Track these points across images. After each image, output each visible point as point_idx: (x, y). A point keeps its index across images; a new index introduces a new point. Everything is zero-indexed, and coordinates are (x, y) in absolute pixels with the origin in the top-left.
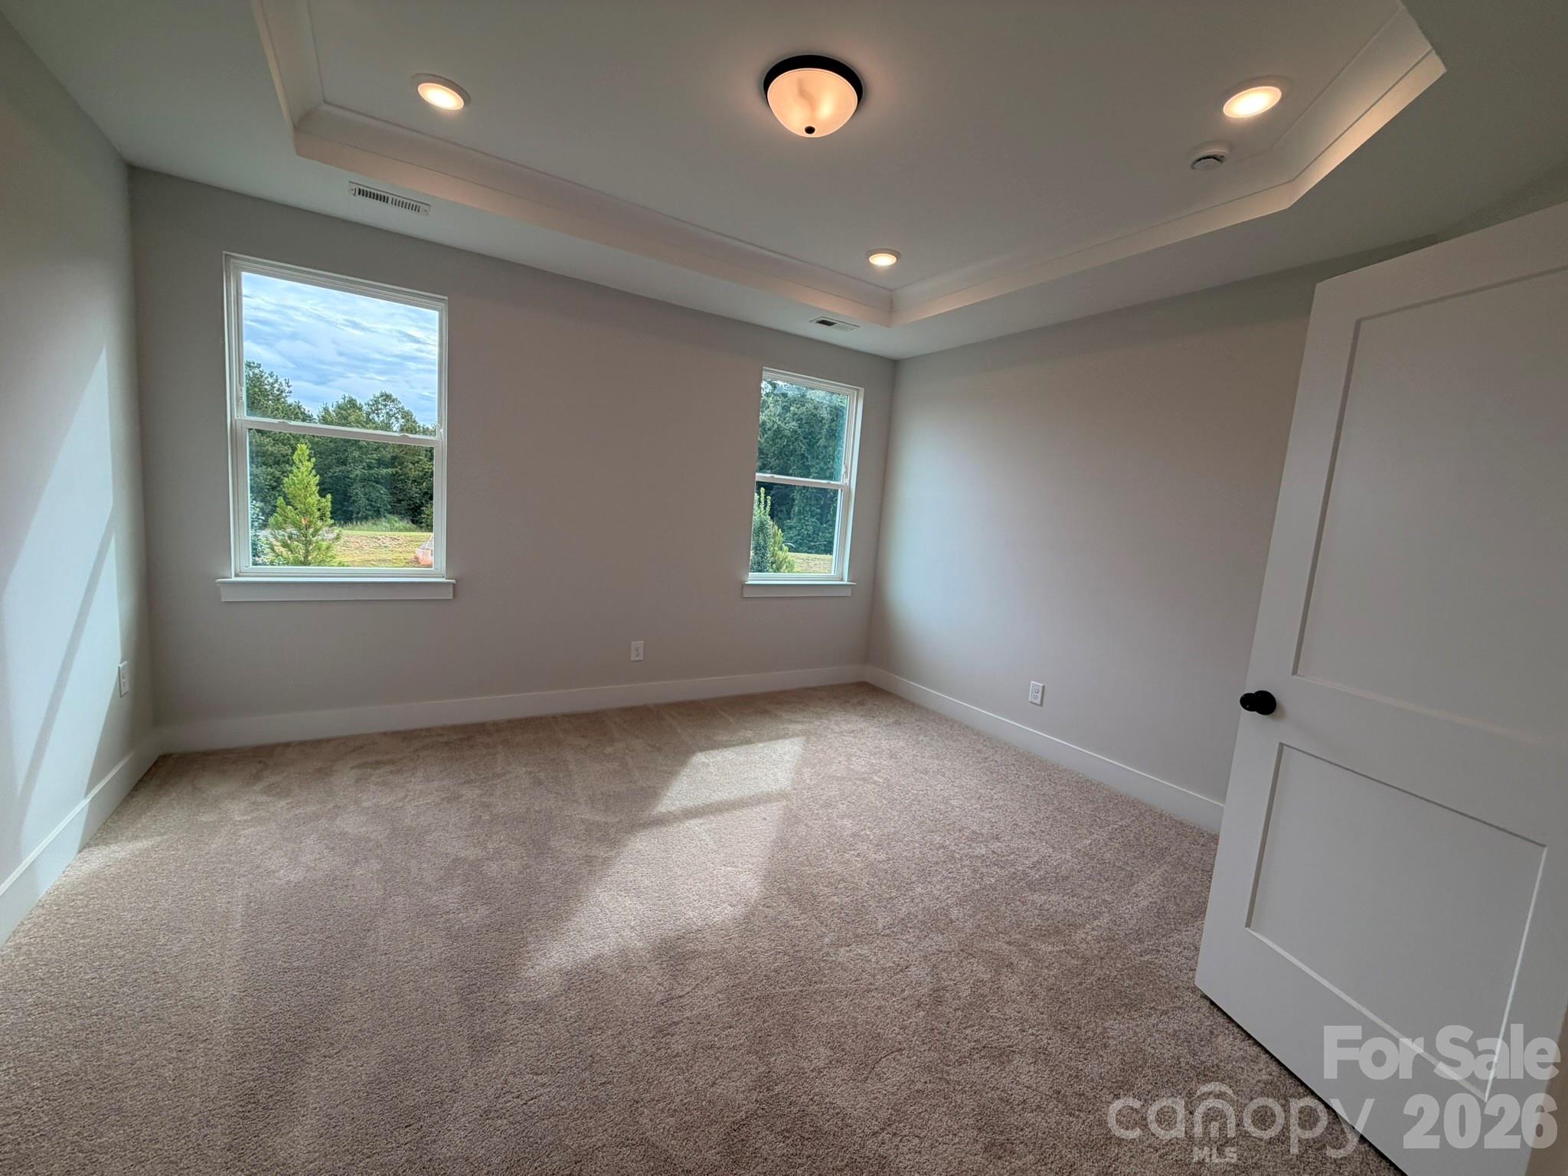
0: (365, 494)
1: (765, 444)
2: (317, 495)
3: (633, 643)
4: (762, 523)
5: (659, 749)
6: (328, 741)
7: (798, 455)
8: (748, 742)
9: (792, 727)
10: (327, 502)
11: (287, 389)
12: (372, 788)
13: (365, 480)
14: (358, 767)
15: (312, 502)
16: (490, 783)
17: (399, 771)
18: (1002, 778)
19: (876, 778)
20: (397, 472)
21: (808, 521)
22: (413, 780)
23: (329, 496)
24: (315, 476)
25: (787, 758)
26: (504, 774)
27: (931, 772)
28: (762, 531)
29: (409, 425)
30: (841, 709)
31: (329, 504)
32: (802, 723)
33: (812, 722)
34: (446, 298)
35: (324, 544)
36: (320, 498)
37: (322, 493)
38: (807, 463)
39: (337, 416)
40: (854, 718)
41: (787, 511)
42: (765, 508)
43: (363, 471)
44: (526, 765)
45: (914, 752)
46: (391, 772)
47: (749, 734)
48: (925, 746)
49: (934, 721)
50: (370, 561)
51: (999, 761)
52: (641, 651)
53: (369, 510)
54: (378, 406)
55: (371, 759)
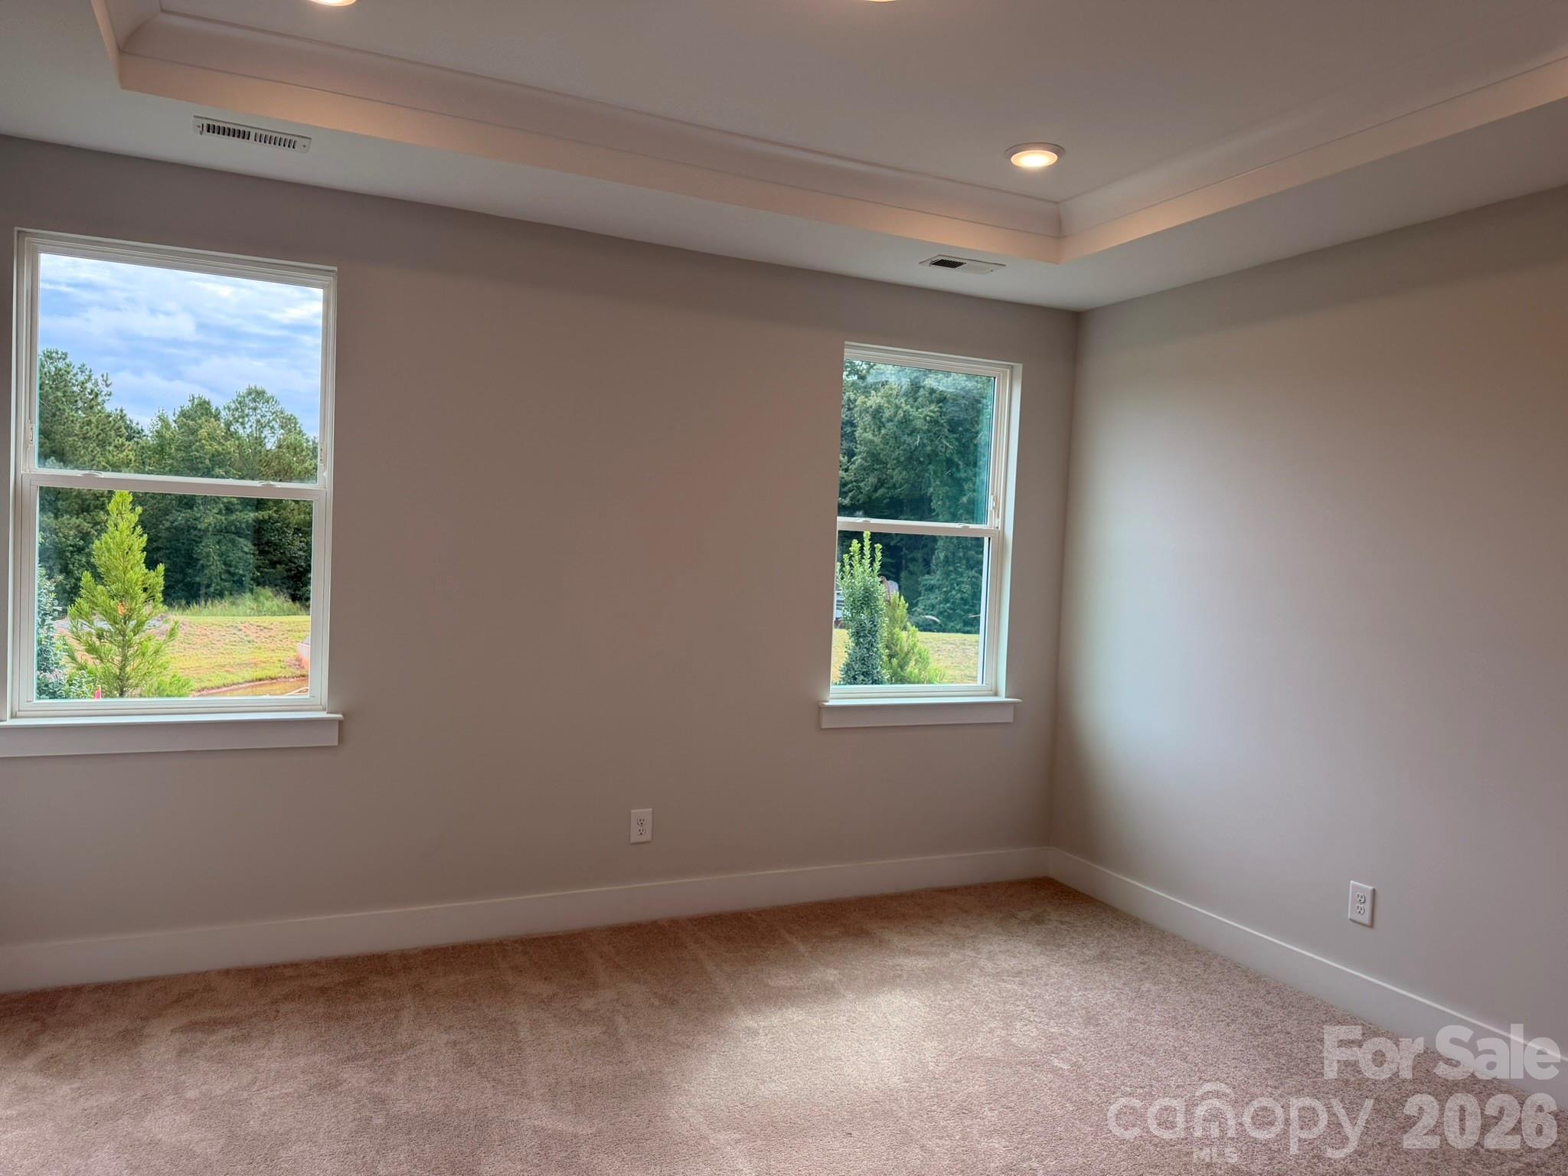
0: (221, 555)
1: (882, 446)
2: (144, 565)
3: (633, 811)
4: (866, 590)
5: (673, 1003)
6: (140, 983)
7: (941, 460)
8: (828, 992)
9: (909, 963)
10: (157, 578)
11: (105, 390)
12: (203, 1064)
13: (222, 531)
14: (186, 1029)
15: (134, 577)
16: (387, 1061)
17: (246, 1038)
18: (1297, 1066)
19: (1056, 1062)
20: (270, 517)
21: (961, 575)
22: (267, 1053)
23: (161, 567)
24: (141, 536)
25: (895, 1020)
26: (413, 1045)
27: (1161, 1053)
28: (868, 605)
29: (292, 438)
30: (1000, 930)
31: (161, 581)
32: (926, 955)
33: (946, 955)
34: (336, 269)
35: (151, 647)
36: (146, 571)
37: (151, 564)
38: (958, 475)
39: (180, 428)
40: (1025, 947)
41: (925, 560)
42: (871, 564)
43: (218, 516)
44: (448, 1029)
45: (1131, 1015)
46: (233, 1040)
47: (831, 975)
48: (1154, 1002)
49: (1174, 953)
50: (224, 666)
51: (1293, 1032)
52: (648, 827)
53: (226, 581)
54: (243, 411)
55: (206, 1015)
